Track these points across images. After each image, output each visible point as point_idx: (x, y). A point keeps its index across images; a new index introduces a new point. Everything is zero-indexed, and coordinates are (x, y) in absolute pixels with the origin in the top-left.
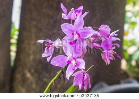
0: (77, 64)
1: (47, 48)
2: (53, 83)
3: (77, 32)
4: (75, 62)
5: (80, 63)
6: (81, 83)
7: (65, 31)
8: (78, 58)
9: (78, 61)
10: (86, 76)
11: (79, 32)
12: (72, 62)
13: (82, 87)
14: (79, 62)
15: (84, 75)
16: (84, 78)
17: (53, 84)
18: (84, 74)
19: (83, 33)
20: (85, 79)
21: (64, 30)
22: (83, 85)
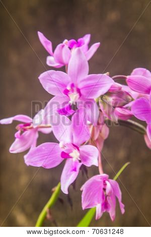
0: (84, 158)
1: (19, 132)
2: (46, 213)
3: (73, 85)
4: (78, 154)
5: (89, 154)
6: (99, 203)
7: (50, 89)
8: (83, 143)
9: (84, 152)
10: (108, 186)
11: (80, 86)
12: (71, 155)
13: (102, 210)
14: (86, 153)
15: (105, 185)
16: (104, 189)
17: (48, 216)
18: (104, 182)
19: (89, 87)
20: (107, 192)
21: (48, 87)
22: (105, 205)
